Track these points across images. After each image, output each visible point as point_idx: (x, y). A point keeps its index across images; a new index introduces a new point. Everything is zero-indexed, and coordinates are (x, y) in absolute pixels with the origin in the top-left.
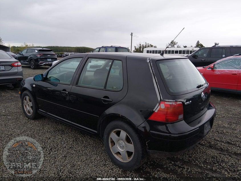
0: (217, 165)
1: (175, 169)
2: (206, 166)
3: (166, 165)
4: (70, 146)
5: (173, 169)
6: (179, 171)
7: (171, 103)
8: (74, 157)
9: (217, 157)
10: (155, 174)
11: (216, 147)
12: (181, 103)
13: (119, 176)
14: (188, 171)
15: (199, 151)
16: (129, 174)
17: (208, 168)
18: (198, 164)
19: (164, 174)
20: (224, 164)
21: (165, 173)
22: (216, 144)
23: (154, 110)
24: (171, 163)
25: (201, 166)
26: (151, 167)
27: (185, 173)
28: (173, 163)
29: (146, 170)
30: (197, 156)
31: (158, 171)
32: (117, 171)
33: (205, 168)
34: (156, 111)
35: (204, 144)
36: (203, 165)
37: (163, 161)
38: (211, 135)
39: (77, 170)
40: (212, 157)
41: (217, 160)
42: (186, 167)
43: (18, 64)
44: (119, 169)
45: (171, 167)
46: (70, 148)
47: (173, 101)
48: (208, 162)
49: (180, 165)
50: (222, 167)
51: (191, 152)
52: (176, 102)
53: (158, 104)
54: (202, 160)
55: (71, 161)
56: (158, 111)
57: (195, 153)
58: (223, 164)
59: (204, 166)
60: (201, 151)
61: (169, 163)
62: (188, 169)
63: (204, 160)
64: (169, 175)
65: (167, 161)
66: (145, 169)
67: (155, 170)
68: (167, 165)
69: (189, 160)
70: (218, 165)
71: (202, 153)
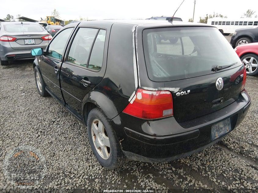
0: (237, 182)
1: (172, 179)
2: (219, 181)
3: (162, 172)
4: (64, 131)
5: (169, 178)
6: (177, 182)
7: (150, 93)
8: (60, 145)
9: (242, 171)
10: (142, 181)
11: (249, 155)
12: (169, 93)
13: (97, 176)
14: (189, 185)
15: (220, 158)
16: (109, 176)
17: (221, 185)
18: (210, 176)
19: (153, 184)
20: (249, 184)
21: (155, 182)
22: (251, 150)
23: (129, 100)
24: (171, 169)
25: (212, 180)
26: (142, 170)
27: (184, 187)
28: (174, 169)
29: (134, 174)
30: (213, 165)
31: (148, 177)
32: (98, 169)
33: (217, 184)
34: (132, 102)
35: (233, 148)
36: (215, 180)
37: (162, 164)
38: (250, 136)
39: (54, 161)
40: (236, 170)
41: (240, 176)
42: (189, 179)
43: (48, 38)
44: (101, 167)
45: (169, 175)
46: (63, 133)
47: (154, 90)
48: (225, 175)
49: (182, 174)
50: (245, 187)
51: (207, 158)
52: (159, 91)
53: (134, 93)
54: (218, 172)
55: (54, 149)
56: (134, 102)
57: (212, 160)
58: (247, 183)
59: (217, 181)
60: (223, 158)
61: (168, 169)
62: (191, 181)
63: (221, 172)
64: (159, 185)
65: (167, 166)
66: (134, 172)
67: (145, 175)
68: (164, 171)
69: (199, 168)
70: (238, 184)
71: (224, 162)
